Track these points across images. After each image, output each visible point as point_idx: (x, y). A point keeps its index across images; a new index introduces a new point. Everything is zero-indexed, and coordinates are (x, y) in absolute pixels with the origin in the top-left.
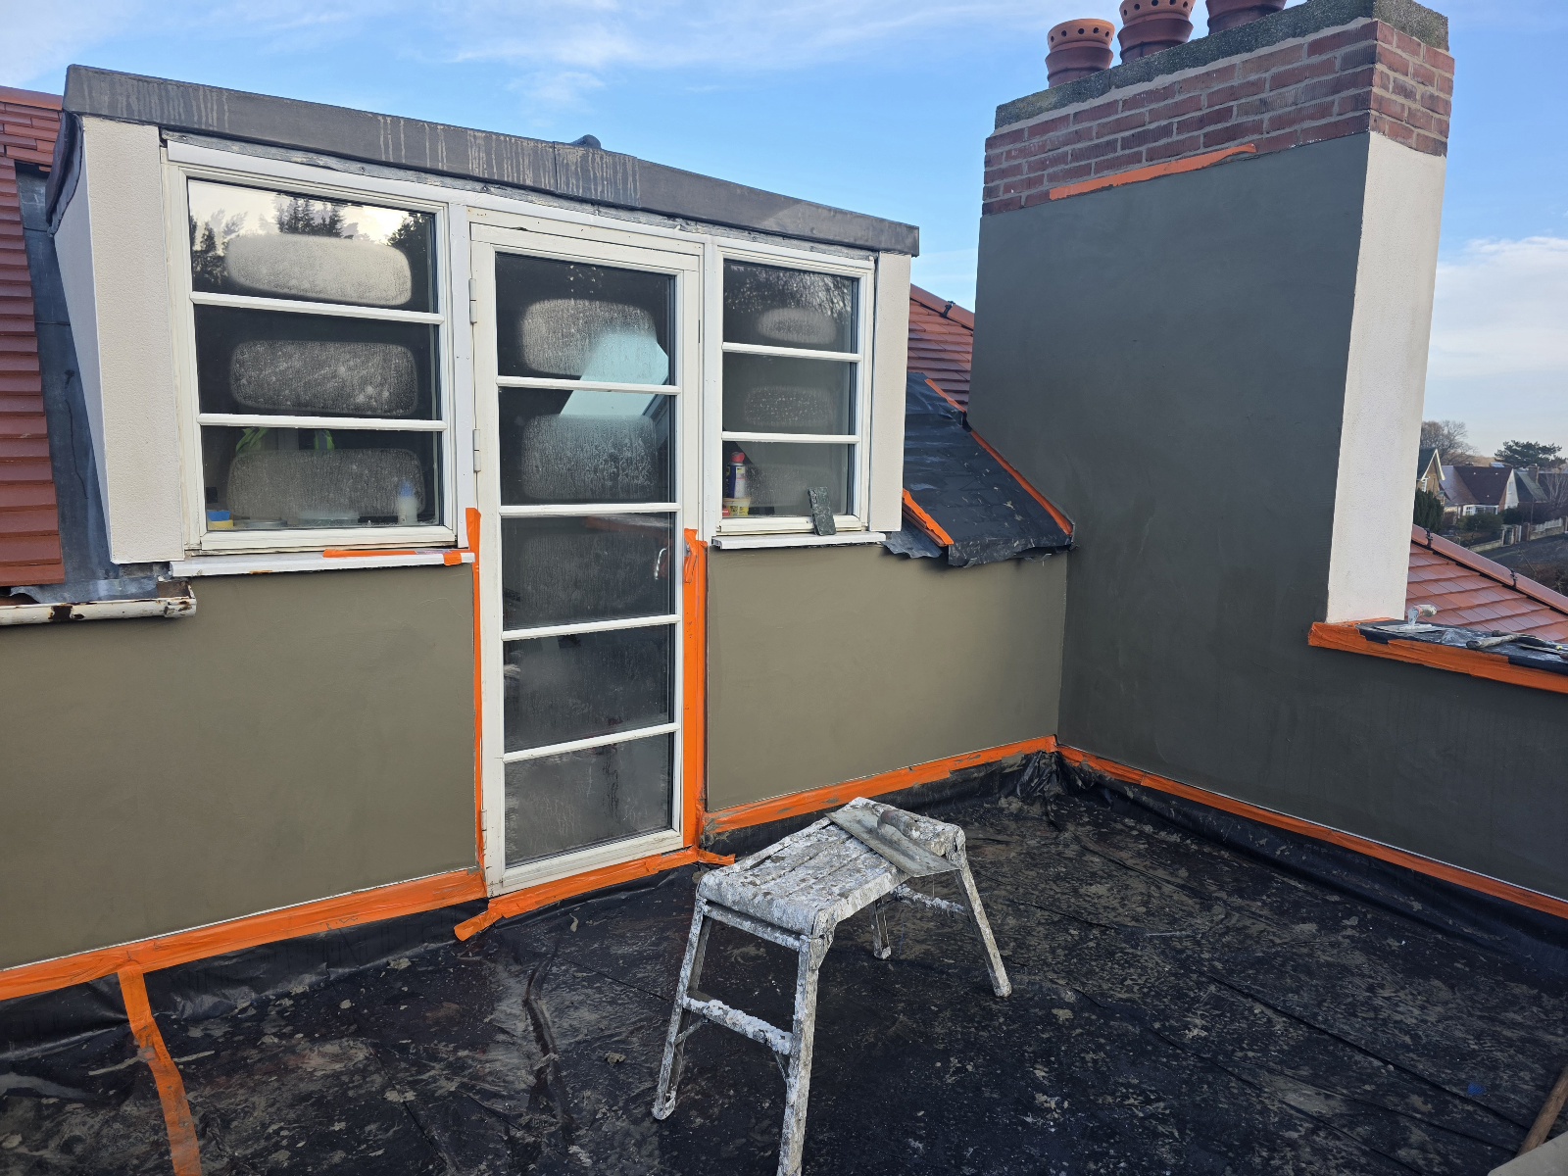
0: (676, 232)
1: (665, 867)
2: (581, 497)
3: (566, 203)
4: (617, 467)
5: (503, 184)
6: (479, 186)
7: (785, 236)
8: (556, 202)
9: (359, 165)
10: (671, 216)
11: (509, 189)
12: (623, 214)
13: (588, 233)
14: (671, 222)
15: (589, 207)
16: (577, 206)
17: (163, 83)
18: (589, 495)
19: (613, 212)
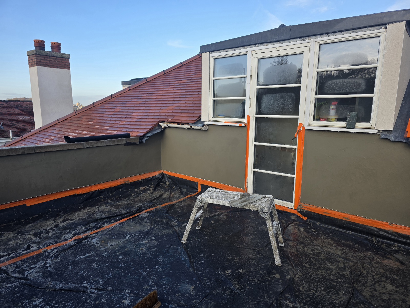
0: (302, 42)
1: (286, 211)
2: (274, 113)
3: (272, 43)
4: (283, 106)
5: (258, 44)
6: (254, 46)
7: (341, 31)
8: (269, 44)
9: (234, 49)
10: (300, 38)
11: (260, 44)
12: (286, 41)
13: (278, 49)
14: (300, 39)
15: (278, 43)
16: (275, 43)
17: (209, 45)
18: (276, 113)
19: (284, 42)
